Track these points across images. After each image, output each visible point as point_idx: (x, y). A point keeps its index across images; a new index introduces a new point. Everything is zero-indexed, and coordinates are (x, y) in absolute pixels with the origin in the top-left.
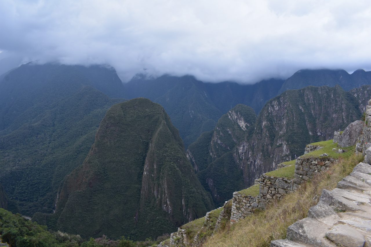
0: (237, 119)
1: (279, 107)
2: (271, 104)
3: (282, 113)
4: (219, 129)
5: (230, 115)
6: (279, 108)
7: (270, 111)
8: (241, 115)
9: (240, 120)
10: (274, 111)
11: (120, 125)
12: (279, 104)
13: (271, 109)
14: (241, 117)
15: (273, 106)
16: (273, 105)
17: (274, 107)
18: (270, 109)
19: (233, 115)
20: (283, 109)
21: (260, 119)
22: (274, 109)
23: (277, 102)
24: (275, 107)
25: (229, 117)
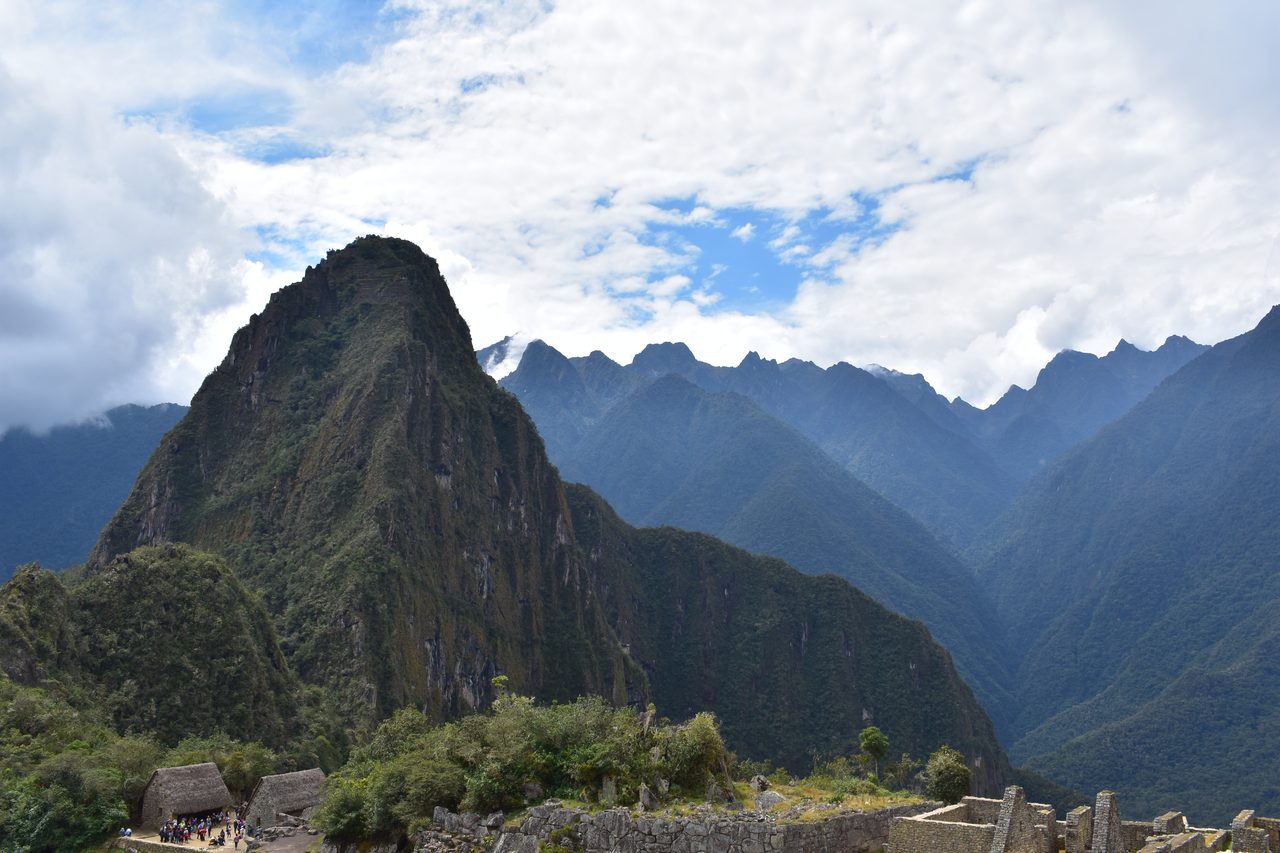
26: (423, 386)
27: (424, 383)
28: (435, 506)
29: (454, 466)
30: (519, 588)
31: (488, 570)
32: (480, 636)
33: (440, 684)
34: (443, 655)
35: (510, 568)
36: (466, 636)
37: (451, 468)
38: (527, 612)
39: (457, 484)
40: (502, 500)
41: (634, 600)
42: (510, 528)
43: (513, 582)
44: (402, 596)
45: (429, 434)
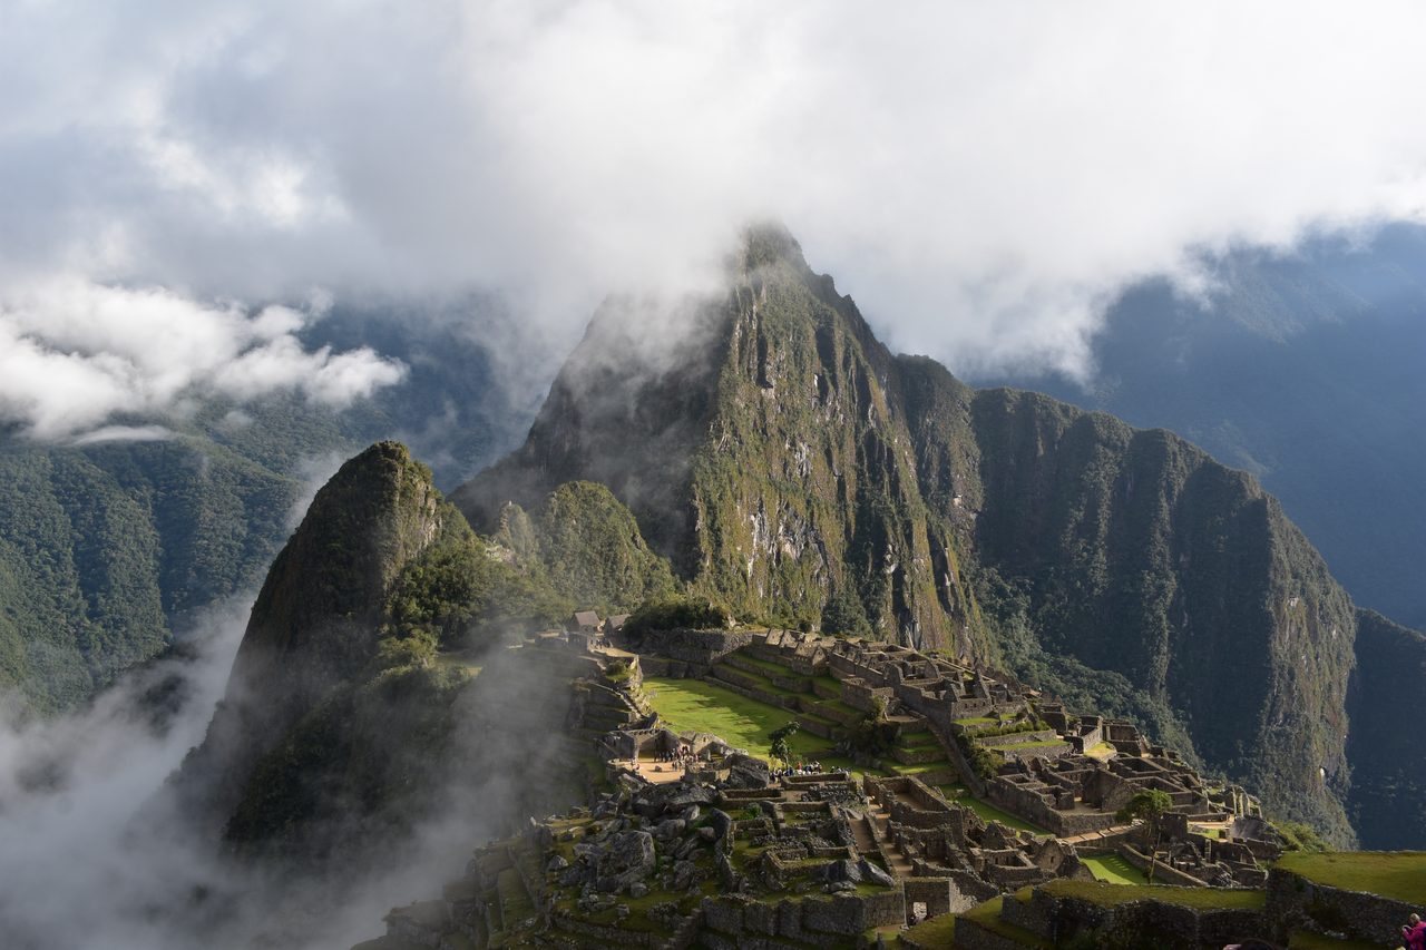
26: (750, 322)
27: (751, 318)
28: (763, 415)
29: (777, 379)
30: (834, 465)
31: (807, 457)
32: (801, 506)
33: (765, 543)
34: (767, 523)
35: (828, 453)
36: (787, 507)
37: (774, 382)
38: (841, 485)
39: (780, 392)
40: (822, 399)
41: (968, 455)
42: (827, 419)
43: (830, 463)
44: (731, 487)
45: (756, 359)
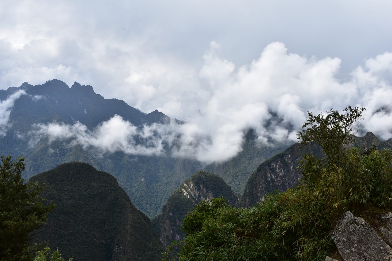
0: (199, 196)
1: (286, 170)
2: (270, 166)
3: (293, 181)
4: (173, 215)
5: (187, 191)
6: (285, 172)
7: (269, 179)
8: (207, 189)
9: (206, 198)
10: (277, 177)
11: (55, 215)
12: (285, 166)
13: (271, 176)
14: (207, 192)
15: (273, 170)
16: (273, 168)
17: (276, 172)
18: (269, 175)
19: (191, 189)
20: (295, 173)
21: (252, 192)
22: (276, 174)
23: (282, 162)
24: (278, 170)
25: (185, 193)
